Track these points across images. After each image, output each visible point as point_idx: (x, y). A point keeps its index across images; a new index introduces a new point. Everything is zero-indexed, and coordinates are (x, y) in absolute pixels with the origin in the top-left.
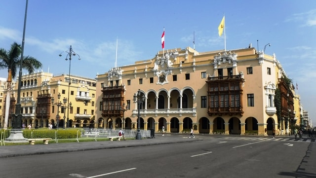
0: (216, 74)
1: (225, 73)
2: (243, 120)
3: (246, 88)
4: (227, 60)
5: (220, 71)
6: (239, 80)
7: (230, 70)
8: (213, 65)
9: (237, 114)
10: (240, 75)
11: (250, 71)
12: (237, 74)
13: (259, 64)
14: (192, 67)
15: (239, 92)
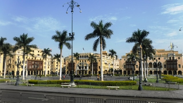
0: (169, 59)
1: (172, 59)
2: (177, 71)
3: (178, 63)
4: (172, 55)
5: (170, 58)
6: (176, 61)
7: (173, 58)
8: (168, 56)
9: (176, 70)
10: (177, 59)
11: (179, 58)
12: (175, 59)
13: (182, 57)
14: (161, 56)
15: (177, 64)
